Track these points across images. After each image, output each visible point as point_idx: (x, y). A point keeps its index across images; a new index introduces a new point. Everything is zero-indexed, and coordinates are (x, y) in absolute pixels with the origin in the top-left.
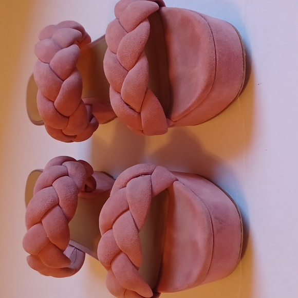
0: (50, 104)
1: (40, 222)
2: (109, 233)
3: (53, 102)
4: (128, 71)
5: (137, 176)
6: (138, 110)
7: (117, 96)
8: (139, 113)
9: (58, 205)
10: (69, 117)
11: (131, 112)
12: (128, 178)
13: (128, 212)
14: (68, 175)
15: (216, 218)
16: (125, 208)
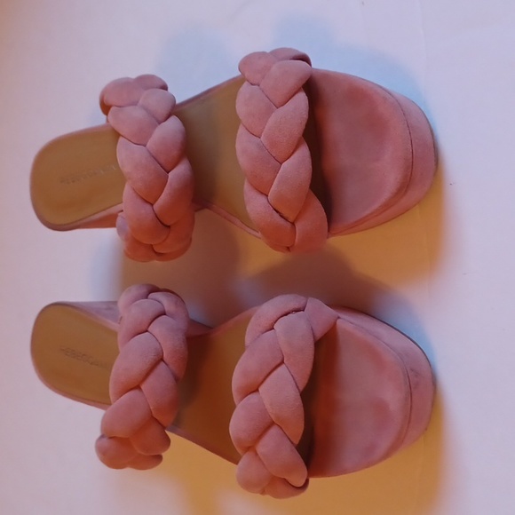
0: (148, 207)
1: (138, 387)
2: (253, 398)
3: (152, 205)
4: (281, 164)
5: (286, 314)
6: (291, 219)
7: (262, 199)
8: (293, 224)
9: (162, 360)
10: (169, 227)
11: (281, 221)
12: (275, 317)
13: (283, 366)
14: (165, 314)
15: (412, 370)
16: (279, 361)
